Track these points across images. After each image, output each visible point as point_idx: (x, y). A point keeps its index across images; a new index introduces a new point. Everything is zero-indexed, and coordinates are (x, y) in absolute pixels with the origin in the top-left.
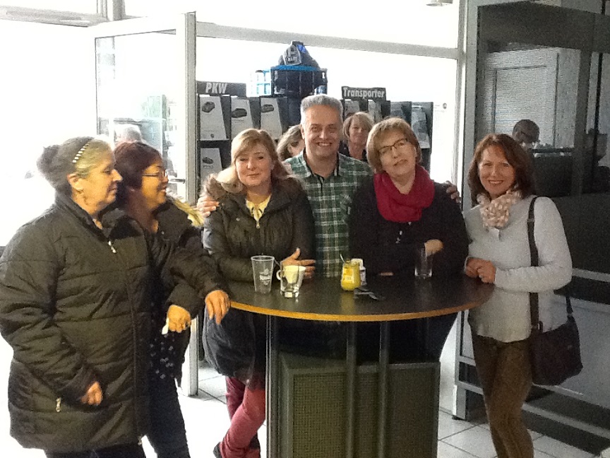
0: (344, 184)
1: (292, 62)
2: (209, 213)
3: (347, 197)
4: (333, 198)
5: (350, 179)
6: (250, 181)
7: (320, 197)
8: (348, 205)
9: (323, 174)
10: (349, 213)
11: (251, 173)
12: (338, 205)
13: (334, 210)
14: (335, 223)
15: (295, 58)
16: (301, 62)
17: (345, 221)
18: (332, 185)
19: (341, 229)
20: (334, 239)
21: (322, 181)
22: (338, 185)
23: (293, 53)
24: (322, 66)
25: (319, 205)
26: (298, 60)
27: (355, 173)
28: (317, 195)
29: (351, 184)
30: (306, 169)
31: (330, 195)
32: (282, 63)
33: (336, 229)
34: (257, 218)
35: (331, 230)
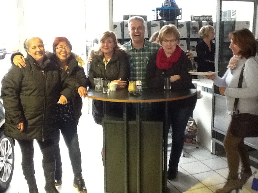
0: (146, 53)
1: (167, 6)
2: (89, 62)
3: (147, 58)
4: (141, 58)
5: (149, 50)
6: (105, 51)
7: (136, 57)
8: (147, 60)
9: (138, 49)
10: (147, 64)
11: (105, 47)
12: (143, 61)
13: (141, 62)
14: (142, 68)
15: (168, 4)
16: (170, 5)
17: (146, 67)
18: (141, 53)
19: (143, 70)
20: (140, 74)
21: (137, 51)
22: (144, 53)
23: (168, 2)
24: (179, 7)
25: (135, 60)
26: (170, 4)
27: (152, 48)
28: (135, 57)
29: (149, 53)
30: (131, 46)
31: (140, 56)
32: (163, 6)
33: (142, 70)
34: (106, 65)
35: (140, 70)
